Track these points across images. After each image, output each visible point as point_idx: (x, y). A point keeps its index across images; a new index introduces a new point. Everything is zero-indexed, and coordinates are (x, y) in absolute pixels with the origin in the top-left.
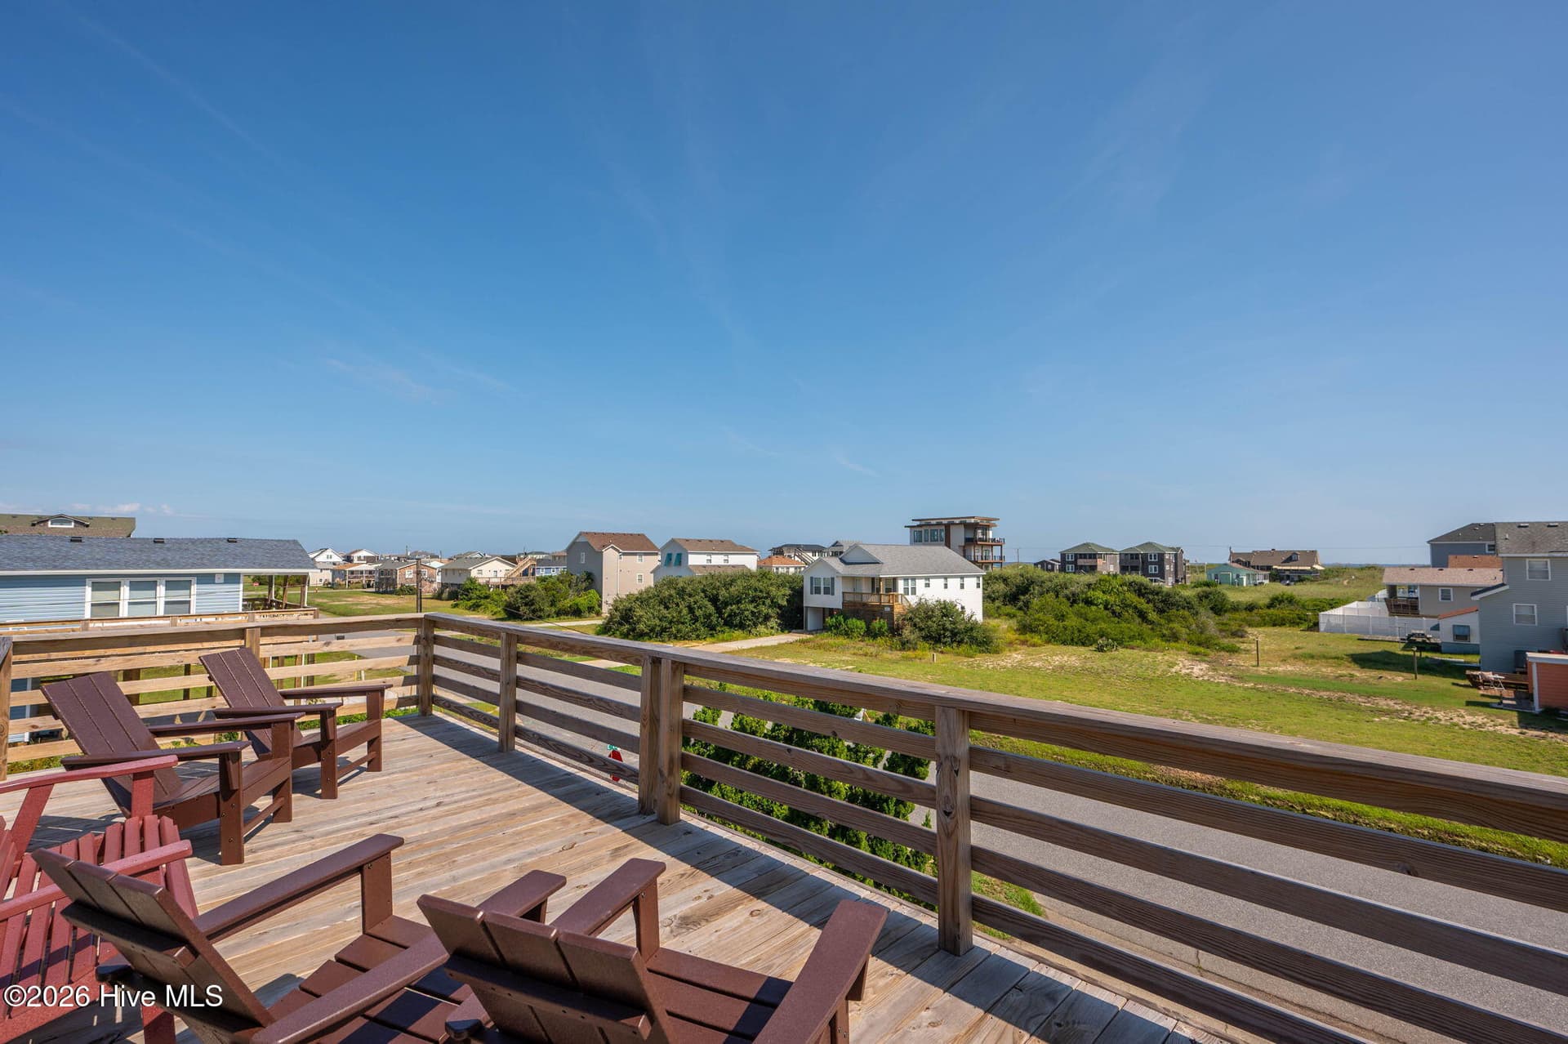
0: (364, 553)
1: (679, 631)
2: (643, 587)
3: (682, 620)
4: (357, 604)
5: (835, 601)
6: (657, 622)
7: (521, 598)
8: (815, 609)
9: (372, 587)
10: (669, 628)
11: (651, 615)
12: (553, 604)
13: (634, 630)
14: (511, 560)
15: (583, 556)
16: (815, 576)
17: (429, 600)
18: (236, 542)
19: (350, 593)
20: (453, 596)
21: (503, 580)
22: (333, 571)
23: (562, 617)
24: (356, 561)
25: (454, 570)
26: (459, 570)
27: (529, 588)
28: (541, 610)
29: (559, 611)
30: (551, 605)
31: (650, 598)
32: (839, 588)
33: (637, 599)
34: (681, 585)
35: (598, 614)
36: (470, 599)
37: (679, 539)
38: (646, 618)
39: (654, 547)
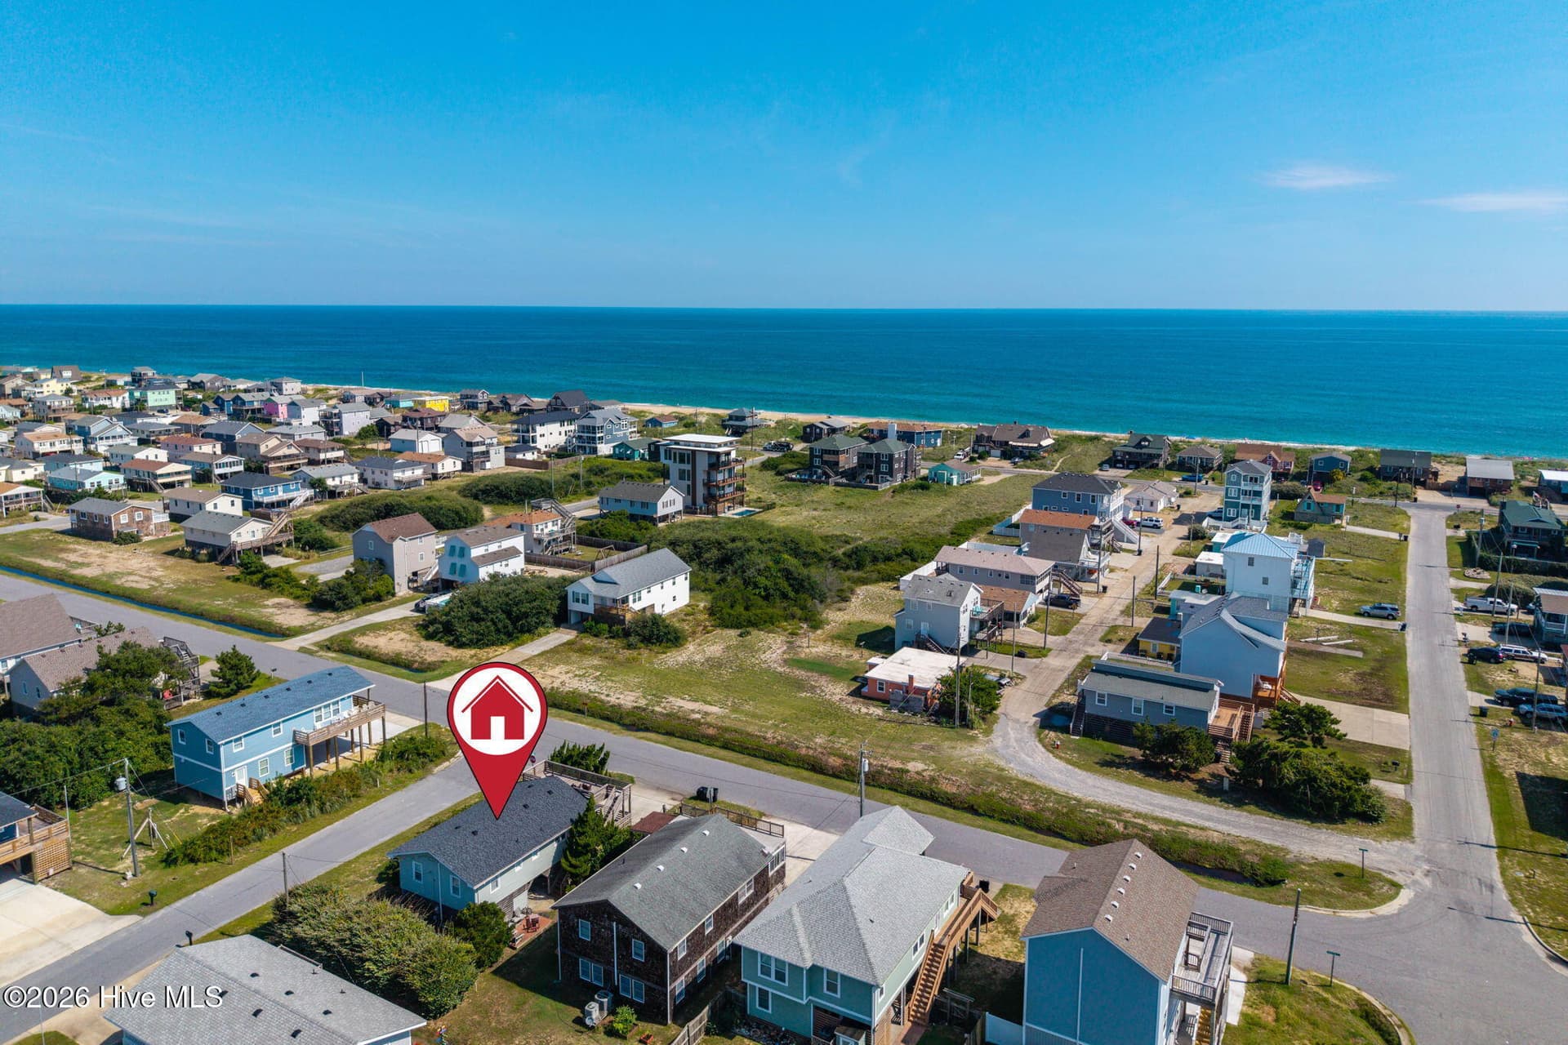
5: (589, 609)
8: (577, 612)
15: (371, 544)
16: (576, 591)
32: (591, 601)
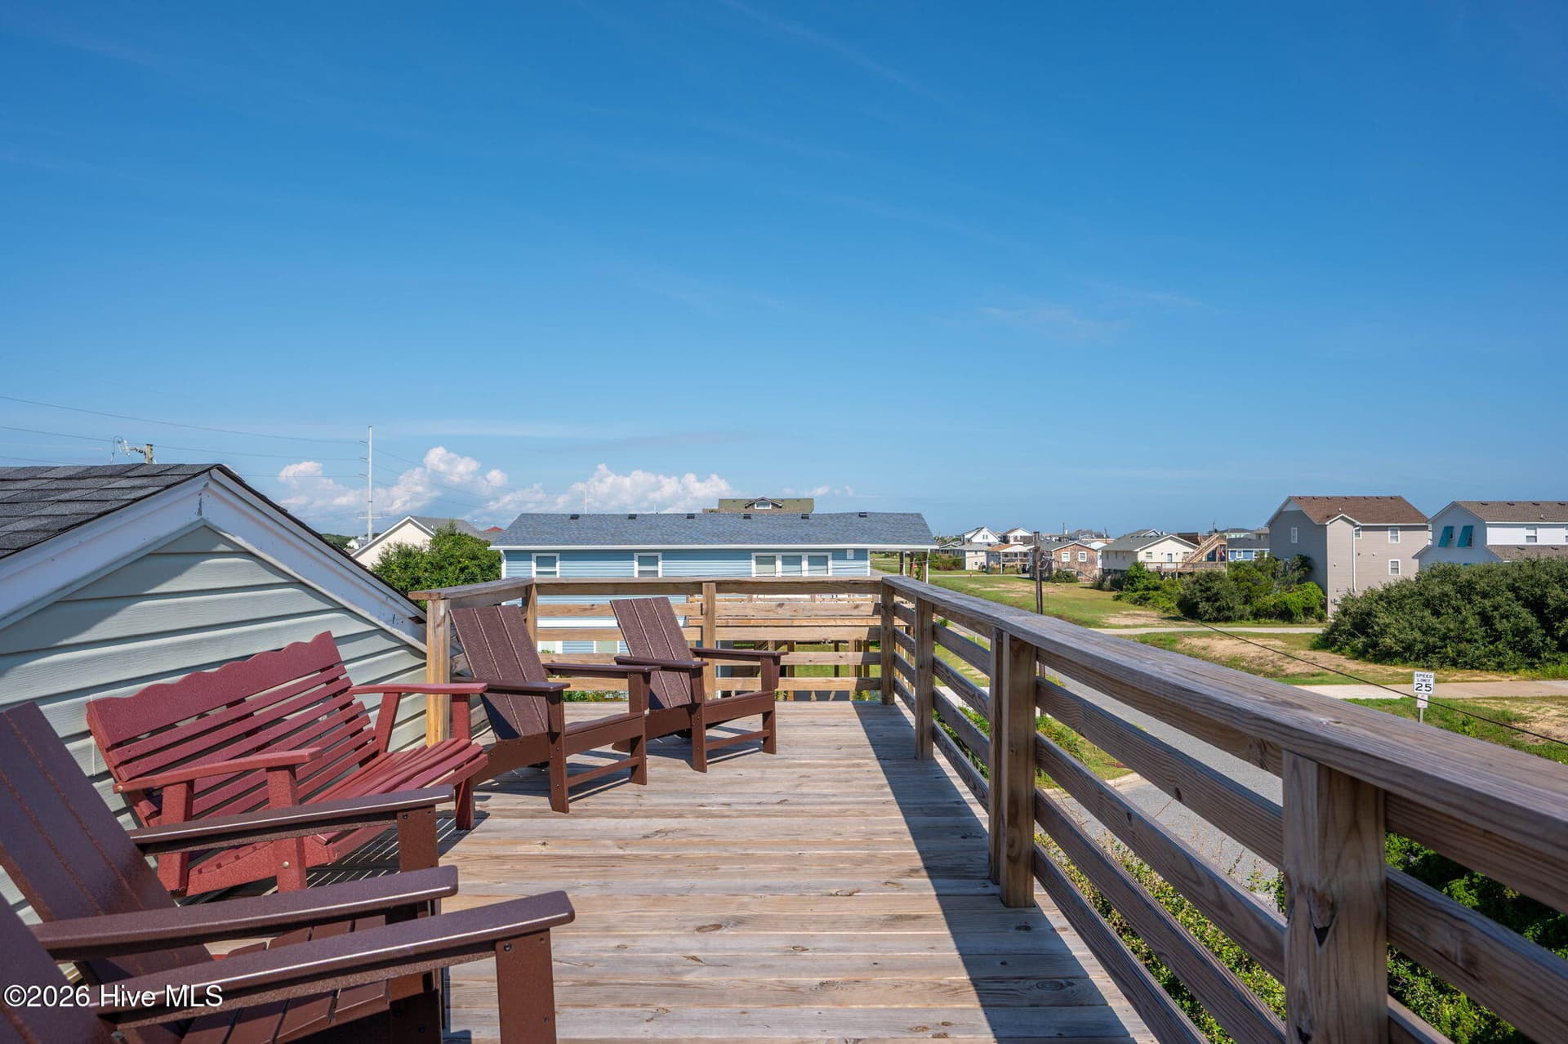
0: (1020, 533)
1: (1460, 653)
2: (1392, 578)
3: (1468, 635)
4: (1008, 592)
6: (1417, 635)
7: (1201, 591)
9: (1028, 572)
10: (1441, 648)
11: (1407, 625)
12: (1247, 600)
13: (1375, 645)
14: (1191, 539)
15: (1295, 532)
17: (1089, 590)
18: (865, 516)
19: (1004, 578)
20: (1117, 585)
21: (1180, 566)
22: (987, 553)
23: (1262, 620)
24: (1012, 542)
25: (1116, 552)
26: (1123, 552)
27: (1211, 577)
28: (1229, 609)
29: (1258, 610)
30: (1246, 603)
31: (1405, 596)
33: (1381, 597)
34: (1465, 577)
35: (1321, 618)
36: (1136, 590)
37: (1469, 503)
38: (1394, 628)
39: (1419, 516)
